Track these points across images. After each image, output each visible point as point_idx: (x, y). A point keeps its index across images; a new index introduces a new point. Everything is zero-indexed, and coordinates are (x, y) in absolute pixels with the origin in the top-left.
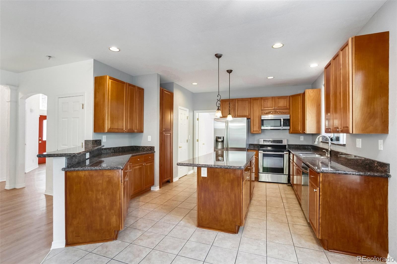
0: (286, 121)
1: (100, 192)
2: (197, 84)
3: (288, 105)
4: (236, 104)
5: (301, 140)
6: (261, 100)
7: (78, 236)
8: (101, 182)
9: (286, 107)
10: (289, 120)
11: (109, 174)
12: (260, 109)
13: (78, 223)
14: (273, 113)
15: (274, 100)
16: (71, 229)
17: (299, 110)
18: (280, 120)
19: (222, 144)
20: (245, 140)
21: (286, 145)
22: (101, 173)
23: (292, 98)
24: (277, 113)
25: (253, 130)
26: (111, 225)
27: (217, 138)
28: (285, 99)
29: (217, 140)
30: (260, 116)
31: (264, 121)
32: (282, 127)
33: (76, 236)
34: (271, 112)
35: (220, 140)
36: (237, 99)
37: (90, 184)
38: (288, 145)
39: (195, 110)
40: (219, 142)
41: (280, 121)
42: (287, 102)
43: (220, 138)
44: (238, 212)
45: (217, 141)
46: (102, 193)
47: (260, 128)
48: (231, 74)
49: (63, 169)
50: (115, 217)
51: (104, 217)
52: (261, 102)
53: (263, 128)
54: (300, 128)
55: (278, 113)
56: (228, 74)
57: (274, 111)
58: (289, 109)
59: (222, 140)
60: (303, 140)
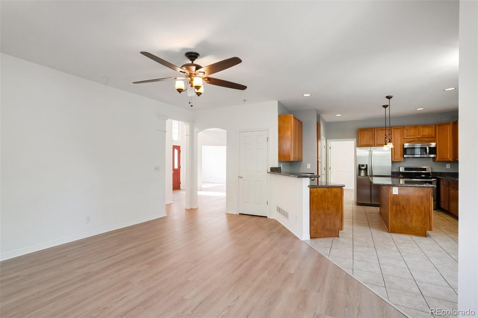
0: (432, 149)
1: (330, 203)
2: (340, 115)
3: (433, 133)
4: (376, 133)
5: (447, 167)
6: (403, 129)
7: (317, 233)
8: (330, 196)
9: (431, 135)
10: (435, 148)
11: (336, 190)
12: (402, 137)
13: (317, 224)
14: (416, 142)
15: (417, 129)
16: (313, 228)
17: (448, 139)
18: (426, 148)
19: (365, 171)
20: (391, 167)
21: (430, 173)
22: (330, 189)
23: (438, 127)
24: (421, 141)
25: (394, 158)
26: (336, 226)
27: (361, 166)
28: (431, 128)
29: (360, 167)
30: (402, 145)
31: (407, 149)
32: (428, 156)
33: (316, 233)
34: (415, 141)
35: (362, 168)
36: (377, 128)
37: (324, 197)
38: (432, 172)
39: (328, 139)
40: (362, 169)
41: (424, 149)
42: (432, 131)
43: (363, 166)
44: (428, 221)
45: (360, 169)
46: (331, 204)
47: (402, 156)
48: (386, 108)
49: (309, 186)
50: (338, 221)
51: (332, 221)
52: (403, 131)
53: (405, 156)
54: (449, 156)
55: (423, 142)
56: (384, 108)
57: (417, 140)
58: (435, 137)
59: (366, 167)
60: (449, 167)
